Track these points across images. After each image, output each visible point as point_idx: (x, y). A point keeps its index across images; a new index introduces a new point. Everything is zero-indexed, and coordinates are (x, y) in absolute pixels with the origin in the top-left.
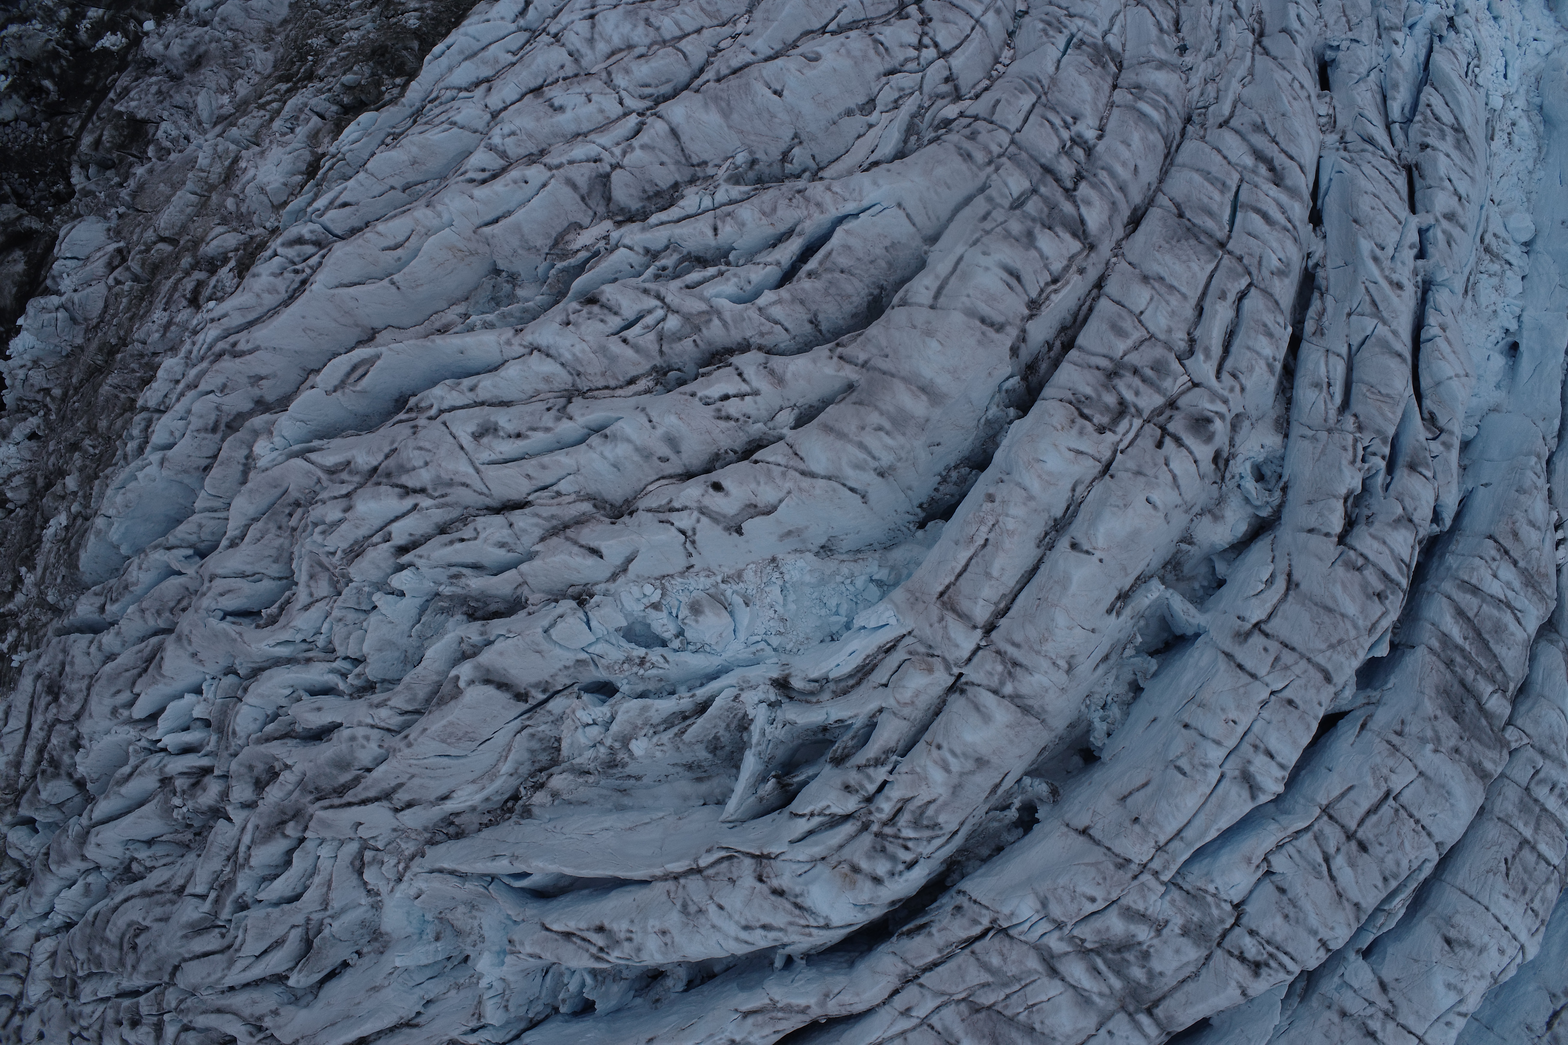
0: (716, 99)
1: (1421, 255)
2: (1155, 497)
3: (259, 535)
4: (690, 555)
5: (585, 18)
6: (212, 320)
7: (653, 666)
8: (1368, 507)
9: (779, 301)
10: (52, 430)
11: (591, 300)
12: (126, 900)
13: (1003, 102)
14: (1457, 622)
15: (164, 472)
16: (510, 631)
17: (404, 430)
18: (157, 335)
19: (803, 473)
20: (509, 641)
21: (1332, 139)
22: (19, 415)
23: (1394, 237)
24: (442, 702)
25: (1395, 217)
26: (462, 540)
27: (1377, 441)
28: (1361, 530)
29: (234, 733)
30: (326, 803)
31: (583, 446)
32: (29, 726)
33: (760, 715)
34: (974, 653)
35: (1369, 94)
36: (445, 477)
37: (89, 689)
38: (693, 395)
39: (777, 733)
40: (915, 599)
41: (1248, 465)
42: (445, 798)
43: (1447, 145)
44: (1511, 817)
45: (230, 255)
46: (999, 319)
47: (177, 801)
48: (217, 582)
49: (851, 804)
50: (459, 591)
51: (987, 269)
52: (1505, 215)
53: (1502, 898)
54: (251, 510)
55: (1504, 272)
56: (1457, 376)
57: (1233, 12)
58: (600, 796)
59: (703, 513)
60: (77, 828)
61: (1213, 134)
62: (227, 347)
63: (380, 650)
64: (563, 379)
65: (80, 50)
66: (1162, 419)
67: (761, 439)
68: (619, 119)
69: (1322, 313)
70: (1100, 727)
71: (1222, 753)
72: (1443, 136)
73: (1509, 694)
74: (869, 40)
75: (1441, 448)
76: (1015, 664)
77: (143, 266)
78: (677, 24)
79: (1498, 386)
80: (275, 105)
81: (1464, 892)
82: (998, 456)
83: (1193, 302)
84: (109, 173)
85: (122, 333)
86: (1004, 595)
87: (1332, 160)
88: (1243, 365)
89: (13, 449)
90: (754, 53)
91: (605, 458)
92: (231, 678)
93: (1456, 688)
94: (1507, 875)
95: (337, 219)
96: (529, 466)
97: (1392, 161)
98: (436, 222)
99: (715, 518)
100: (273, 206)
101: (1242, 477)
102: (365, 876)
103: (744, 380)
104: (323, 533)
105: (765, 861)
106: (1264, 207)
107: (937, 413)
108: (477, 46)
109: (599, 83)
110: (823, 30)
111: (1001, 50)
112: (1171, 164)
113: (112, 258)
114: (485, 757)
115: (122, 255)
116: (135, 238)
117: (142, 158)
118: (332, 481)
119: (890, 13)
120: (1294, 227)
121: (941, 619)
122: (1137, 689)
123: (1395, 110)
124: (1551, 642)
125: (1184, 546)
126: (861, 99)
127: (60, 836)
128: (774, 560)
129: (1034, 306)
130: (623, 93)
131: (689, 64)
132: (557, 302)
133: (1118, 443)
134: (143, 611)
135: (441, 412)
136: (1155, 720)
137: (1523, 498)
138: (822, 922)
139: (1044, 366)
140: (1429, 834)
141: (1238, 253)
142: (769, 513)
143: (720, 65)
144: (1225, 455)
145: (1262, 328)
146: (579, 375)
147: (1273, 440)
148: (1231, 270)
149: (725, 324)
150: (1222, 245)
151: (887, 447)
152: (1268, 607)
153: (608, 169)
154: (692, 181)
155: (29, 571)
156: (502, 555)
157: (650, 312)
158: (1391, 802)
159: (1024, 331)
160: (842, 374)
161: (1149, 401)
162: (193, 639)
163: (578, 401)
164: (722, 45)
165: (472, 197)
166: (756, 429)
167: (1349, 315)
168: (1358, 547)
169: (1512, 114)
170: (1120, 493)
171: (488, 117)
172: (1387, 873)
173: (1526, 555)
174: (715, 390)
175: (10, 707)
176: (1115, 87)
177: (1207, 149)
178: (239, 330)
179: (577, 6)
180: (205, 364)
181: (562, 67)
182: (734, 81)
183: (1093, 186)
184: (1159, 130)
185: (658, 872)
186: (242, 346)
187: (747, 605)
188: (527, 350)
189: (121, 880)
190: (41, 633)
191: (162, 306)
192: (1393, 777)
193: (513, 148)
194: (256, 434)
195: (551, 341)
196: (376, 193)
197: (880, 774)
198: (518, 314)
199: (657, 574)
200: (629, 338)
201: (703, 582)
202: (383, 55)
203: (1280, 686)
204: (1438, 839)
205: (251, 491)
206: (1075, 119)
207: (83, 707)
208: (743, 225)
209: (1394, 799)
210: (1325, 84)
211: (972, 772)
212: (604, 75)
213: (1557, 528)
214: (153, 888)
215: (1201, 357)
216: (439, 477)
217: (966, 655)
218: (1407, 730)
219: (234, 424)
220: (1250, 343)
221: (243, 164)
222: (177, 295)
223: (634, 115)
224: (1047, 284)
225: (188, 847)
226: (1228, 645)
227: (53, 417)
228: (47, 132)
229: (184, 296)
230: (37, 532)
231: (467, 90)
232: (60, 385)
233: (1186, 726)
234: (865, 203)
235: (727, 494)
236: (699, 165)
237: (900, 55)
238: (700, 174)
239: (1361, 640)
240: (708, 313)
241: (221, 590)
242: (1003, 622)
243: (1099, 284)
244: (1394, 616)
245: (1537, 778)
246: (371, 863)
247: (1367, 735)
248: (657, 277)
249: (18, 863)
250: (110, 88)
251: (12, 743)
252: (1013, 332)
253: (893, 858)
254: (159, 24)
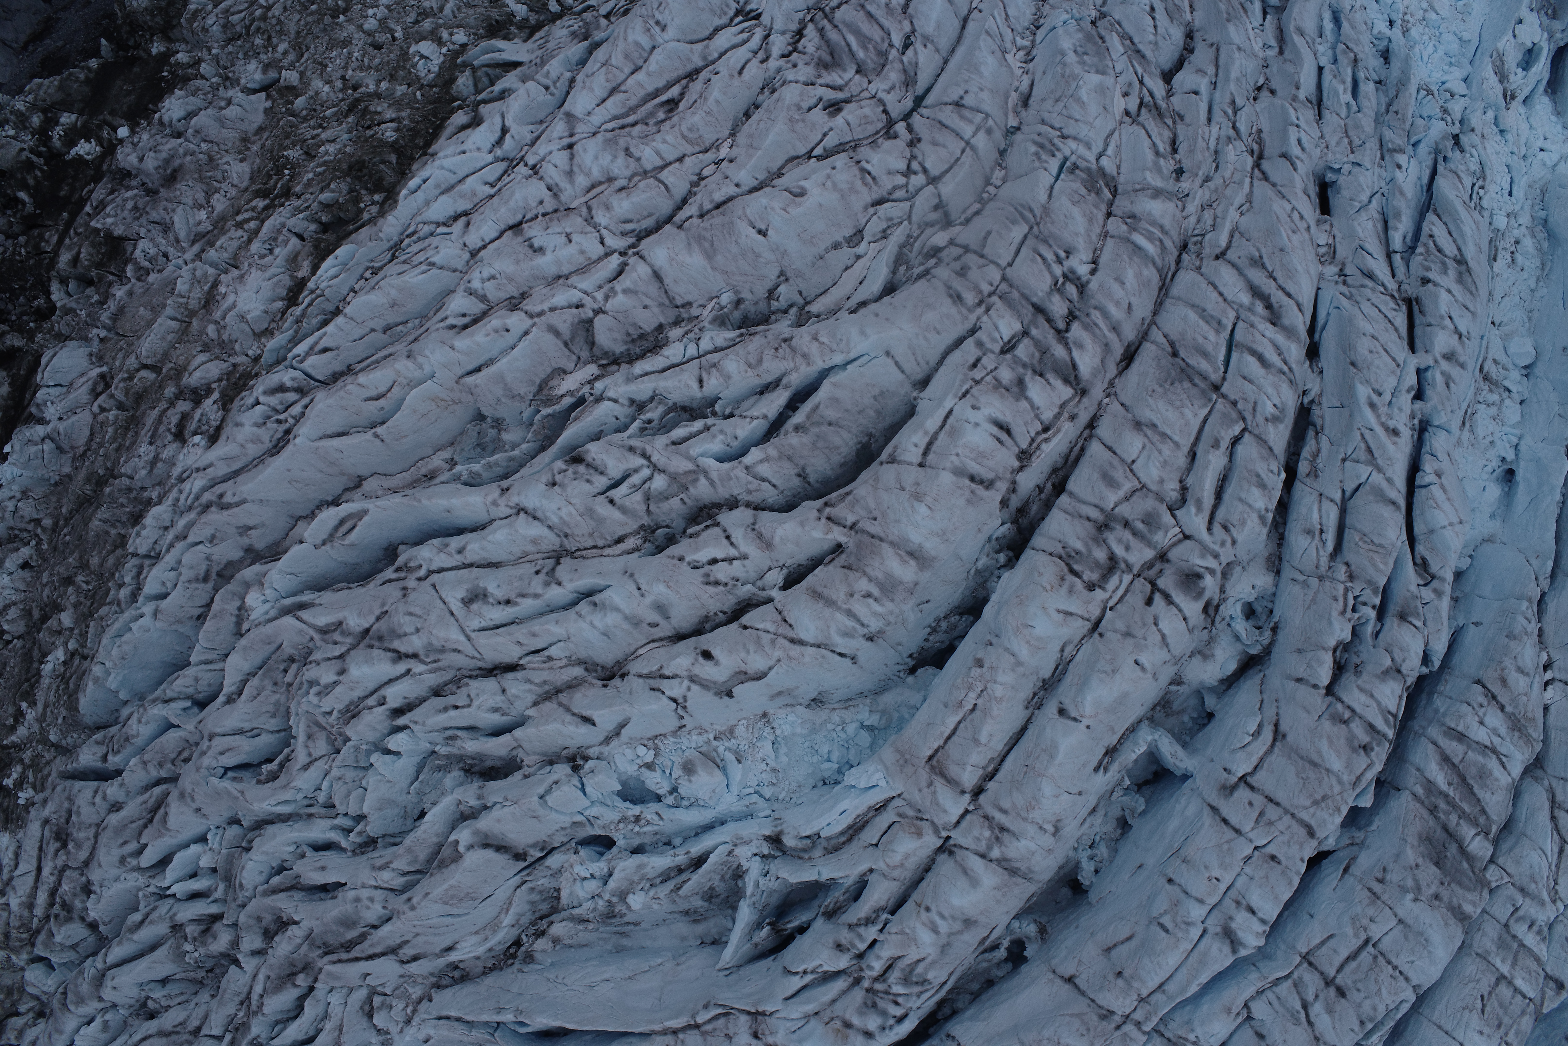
0: (700, 239)
1: (1419, 396)
2: (1143, 660)
3: (255, 693)
4: (682, 718)
5: (563, 148)
6: (198, 470)
7: (649, 823)
8: (1357, 653)
9: (767, 459)
10: (45, 560)
11: (577, 459)
12: (144, 1039)
13: (994, 234)
14: (1442, 769)
15: (159, 624)
16: (506, 800)
17: (393, 592)
18: (144, 472)
19: (792, 641)
20: (506, 810)
21: (1331, 270)
22: (10, 546)
23: (1392, 382)
24: (443, 865)
25: (1394, 360)
26: (456, 707)
27: (1368, 592)
28: (1348, 678)
29: (241, 886)
30: (334, 957)
31: (571, 613)
32: (39, 869)
33: (754, 868)
34: (963, 816)
35: (1370, 223)
36: (437, 644)
37: (96, 837)
38: (681, 559)
39: (771, 885)
40: (905, 761)
41: (1239, 607)
42: (449, 949)
43: (1448, 281)
44: (1489, 953)
45: (214, 386)
46: (988, 475)
47: (188, 947)
48: (217, 741)
49: (843, 962)
50: (455, 751)
51: (977, 425)
52: (1506, 338)
53: (1476, 1036)
54: (247, 667)
55: (1502, 401)
56: (1451, 524)
57: (1232, 133)
58: (600, 939)
59: (693, 681)
60: (93, 970)
61: (1209, 266)
62: (214, 498)
63: (380, 809)
64: (550, 541)
65: (54, 158)
66: (1152, 573)
67: (750, 599)
68: (600, 259)
69: (1316, 454)
70: (1088, 867)
71: (1204, 910)
72: (1445, 270)
73: (1491, 836)
74: (855, 170)
75: (1433, 596)
76: (1003, 829)
77: (127, 394)
78: (658, 153)
79: (1493, 516)
80: (253, 224)
81: (1440, 1027)
82: (988, 611)
83: (1186, 449)
84: (90, 291)
85: (109, 464)
86: (992, 759)
87: (1330, 293)
88: (1235, 518)
89: (6, 580)
90: (737, 185)
91: (595, 627)
92: (235, 829)
93: (1440, 834)
94: (1483, 1011)
95: (318, 365)
96: (520, 632)
97: (1392, 296)
98: (418, 374)
99: (705, 685)
100: (254, 334)
101: (1232, 618)
102: (375, 1021)
103: (732, 544)
104: (318, 694)
105: (760, 1018)
106: (1260, 349)
107: (925, 577)
108: (453, 179)
109: (580, 220)
110: (809, 155)
111: (992, 170)
112: (1166, 295)
113: (95, 384)
114: (487, 912)
115: (105, 380)
116: (117, 363)
117: (121, 277)
118: (324, 640)
119: (877, 132)
120: (1290, 369)
121: (930, 784)
122: (1124, 825)
123: (1397, 242)
124: (1536, 779)
125: (1173, 688)
126: (848, 232)
127: (76, 978)
128: (765, 715)
129: (1025, 457)
130: (604, 232)
131: (672, 196)
132: (543, 449)
133: (1107, 601)
134: (145, 763)
135: (430, 572)
136: (1141, 866)
137: (1513, 644)
139: (1034, 508)
140: (1407, 979)
141: (1232, 397)
142: (759, 678)
144: (1215, 603)
145: (1254, 479)
146: (566, 536)
147: (1264, 580)
148: (1224, 415)
149: (712, 483)
150: (1216, 388)
151: (875, 614)
152: (1255, 760)
153: (591, 314)
154: (677, 323)
155: (29, 706)
156: (496, 719)
157: (636, 471)
158: (1370, 948)
159: (1014, 482)
160: (830, 536)
161: (1139, 555)
162: (196, 796)
163: (566, 561)
164: (705, 172)
165: (452, 348)
166: (746, 591)
167: (1344, 460)
168: (1345, 699)
169: (1516, 233)
170: (1108, 657)
171: (467, 256)
172: (1364, 1018)
173: (1514, 700)
174: (703, 556)
175: (19, 847)
176: (1109, 215)
177: (1204, 284)
178: (226, 479)
179: (555, 135)
180: (192, 515)
181: (541, 202)
182: (717, 219)
183: (1086, 327)
184: (1154, 263)
185: (657, 1027)
186: (228, 499)
187: (739, 761)
188: (514, 511)
189: (138, 1015)
190: (45, 772)
191: (148, 440)
192: (1373, 926)
193: (492, 291)
194: (247, 586)
195: (538, 504)
196: (356, 337)
197: (871, 933)
198: (504, 464)
199: (649, 735)
200: (616, 499)
201: (696, 740)
202: (360, 170)
203: (1264, 842)
204: (1415, 982)
205: (245, 648)
206: (1068, 253)
207: (92, 855)
208: (729, 377)
209: (1374, 946)
210: (1325, 207)
211: (960, 932)
212: (584, 210)
213: (1546, 667)
214: (170, 1029)
215: (1193, 510)
216: (430, 644)
217: (954, 819)
218: (1388, 877)
219: (227, 573)
220: (1243, 496)
221: (222, 289)
222: (162, 429)
223: (616, 255)
224: (1038, 433)
225: (201, 983)
226: (1214, 798)
227: (45, 547)
228: (25, 246)
229: (169, 430)
230: (35, 665)
231: (445, 224)
232: (51, 515)
233: (1170, 881)
234: (852, 355)
235: (717, 663)
236: (683, 306)
237: (887, 183)
238: (685, 315)
239: (1345, 795)
240: (694, 472)
241: (220, 749)
242: (991, 785)
243: (1091, 425)
244: (1378, 767)
245: (1516, 916)
246: (380, 1008)
247: (1349, 880)
248: (642, 430)
249: (37, 998)
250: (86, 201)
251: (23, 886)
252: (1002, 487)
253: (884, 1013)
254: (133, 132)
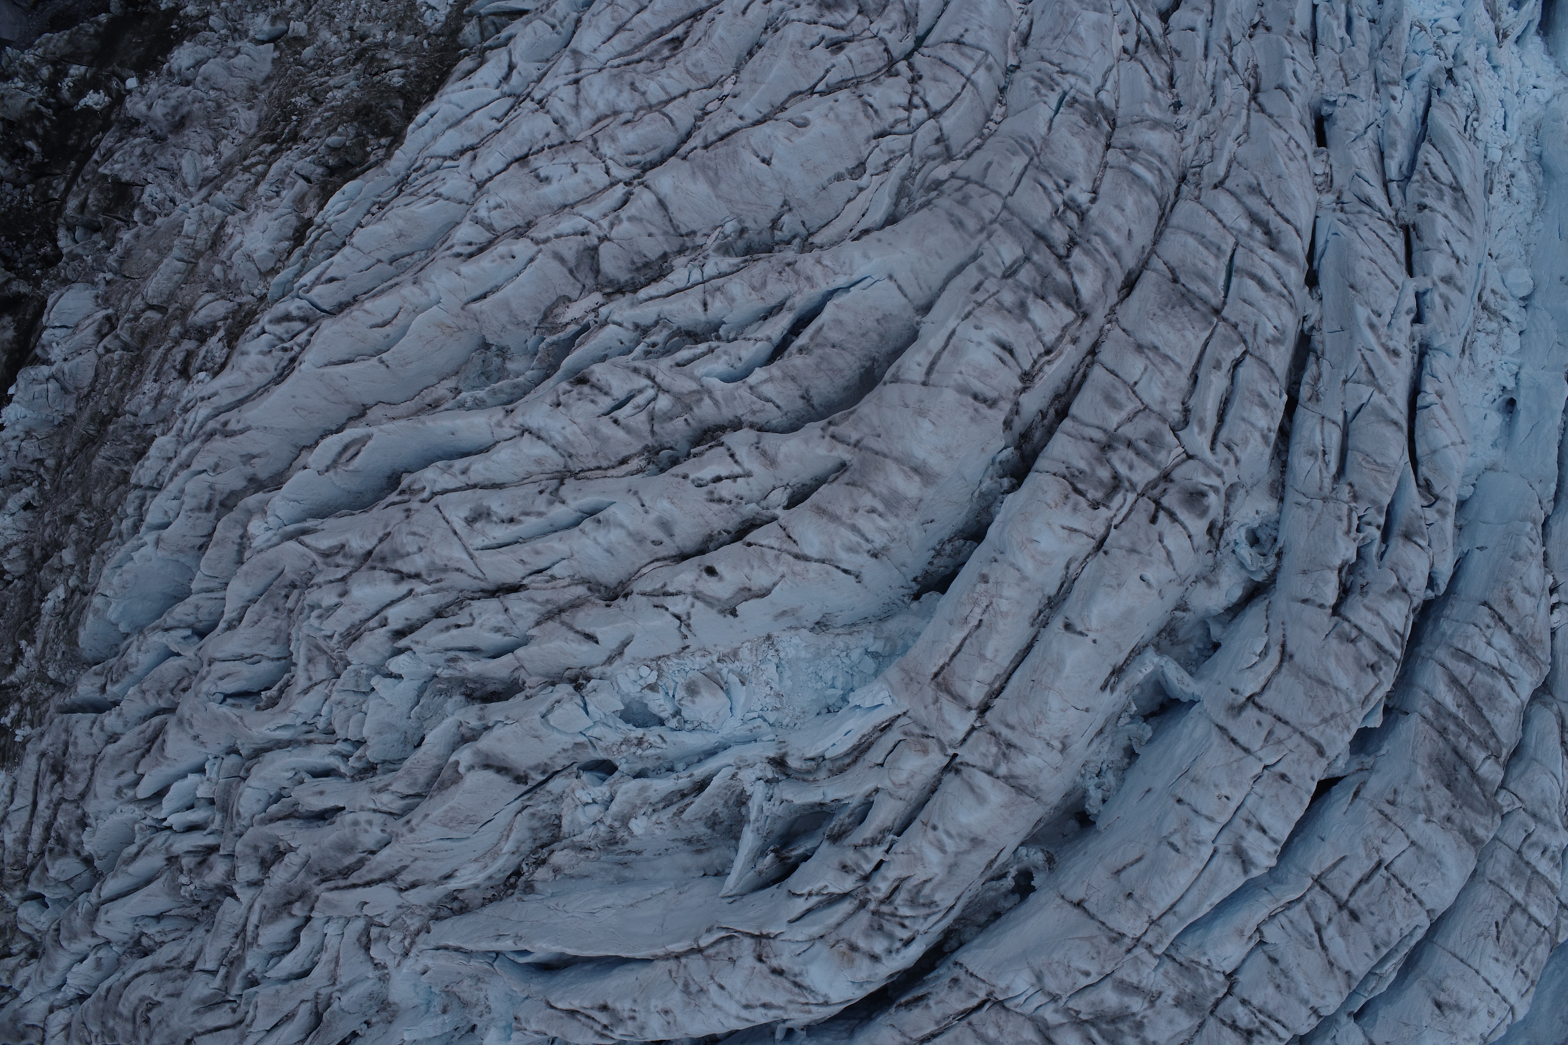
0: (704, 168)
1: (1418, 319)
2: (1149, 575)
3: (256, 618)
4: (686, 637)
5: (569, 83)
6: (202, 399)
7: (651, 746)
8: (1362, 575)
9: (771, 379)
10: (47, 500)
11: (582, 380)
12: (137, 975)
13: (995, 165)
14: (1451, 690)
15: (160, 553)
16: (508, 718)
17: (397, 513)
18: (148, 408)
19: (797, 557)
20: (507, 728)
21: (1328, 198)
22: (13, 486)
23: (1391, 303)
24: (443, 787)
25: (1392, 282)
26: (458, 626)
27: (1372, 511)
28: (1354, 600)
29: (238, 814)
30: (331, 884)
31: (576, 531)
32: (35, 804)
33: (758, 792)
34: (969, 733)
35: (1366, 152)
36: (440, 563)
37: (93, 768)
38: (685, 477)
39: (775, 809)
40: (910, 679)
41: (1243, 532)
42: (448, 877)
43: (1445, 206)
44: (1502, 880)
45: (219, 324)
46: (991, 394)
47: (184, 879)
48: (217, 666)
49: (848, 883)
50: (457, 674)
51: (979, 344)
52: (1504, 269)
53: (1492, 963)
54: (248, 593)
55: (1501, 329)
56: (1453, 444)
57: (1228, 67)
58: (601, 869)
59: (697, 598)
60: (86, 905)
61: (1208, 195)
62: (218, 426)
63: (380, 733)
64: (555, 461)
65: (63, 108)
66: (1156, 492)
67: (754, 519)
68: (605, 189)
69: (1318, 378)
70: (1095, 795)
71: (1214, 829)
72: (1441, 196)
73: (1502, 759)
74: (857, 103)
75: (1437, 516)
76: (1010, 745)
77: (132, 334)
78: (663, 88)
79: (1494, 445)
80: (260, 168)
81: (1455, 955)
82: (992, 531)
83: (1188, 371)
84: (96, 237)
85: (113, 403)
86: (998, 676)
87: (1328, 220)
88: (1237, 438)
89: (8, 520)
90: (741, 118)
91: (598, 544)
92: (233, 758)
93: (1450, 756)
94: (1498, 938)
95: (325, 295)
96: (523, 551)
97: (1390, 222)
98: (423, 300)
99: (709, 602)
100: (260, 273)
101: (1236, 544)
102: (372, 953)
103: (736, 462)
104: (320, 617)
105: (764, 941)
106: (1260, 273)
107: (930, 492)
108: (460, 114)
109: (585, 151)
110: (812, 91)
111: (993, 107)
112: (1166, 225)
113: (101, 326)
114: (487, 837)
115: (111, 322)
116: (123, 305)
117: (128, 222)
118: (326, 564)
119: (879, 70)
120: (1290, 293)
121: (936, 701)
122: (1131, 754)
123: (1393, 170)
124: (1545, 704)
125: (1179, 614)
126: (851, 163)
127: (69, 913)
128: (769, 637)
129: (1027, 378)
130: (610, 163)
131: (676, 130)
132: (548, 376)
133: (1112, 519)
134: (143, 692)
135: (434, 494)
136: (1149, 791)
137: (1518, 565)
138: (821, 1000)
139: (1037, 435)
140: (1421, 903)
141: (1233, 320)
142: (763, 596)
143: (707, 131)
144: (1219, 524)
145: (1256, 399)
146: (570, 456)
147: (1267, 506)
148: (1226, 338)
149: (716, 403)
150: (1217, 312)
151: (880, 529)
152: (1262, 680)
153: (596, 241)
154: (681, 251)
155: (29, 644)
156: (498, 639)
157: (640, 391)
158: (1382, 871)
159: (1017, 404)
160: (834, 454)
161: (1143, 474)
162: (194, 722)
163: (570, 483)
164: (710, 108)
165: (459, 274)
166: (750, 510)
167: (1345, 382)
168: (1352, 618)
169: (1511, 166)
170: (1114, 572)
171: (473, 187)
172: (1378, 942)
173: (1521, 621)
174: (707, 473)
175: (15, 783)
176: (1108, 146)
177: (1202, 211)
178: (230, 408)
179: (562, 70)
180: (196, 444)
181: (547, 135)
182: (721, 149)
183: (1087, 252)
184: (1153, 192)
185: (660, 952)
186: (233, 426)
187: (743, 683)
188: (518, 432)
189: (132, 953)
190: (43, 708)
191: (152, 377)
192: (1385, 847)
193: (499, 220)
194: (250, 513)
195: (542, 424)
196: (363, 267)
197: (877, 854)
198: (509, 390)
199: (653, 655)
200: (620, 419)
201: (700, 662)
202: (367, 115)
203: (1273, 761)
204: (1429, 906)
205: (246, 574)
206: (1068, 182)
207: (88, 787)
208: (733, 300)
209: (1386, 868)
210: (1321, 139)
211: (967, 852)
212: (590, 143)
213: (1552, 591)
214: (164, 964)
215: (1196, 429)
216: (433, 563)
217: (961, 736)
218: (1399, 799)
219: (228, 502)
220: (1245, 415)
221: (229, 230)
222: (167, 366)
223: (621, 185)
224: (1040, 355)
225: (196, 920)
226: (1222, 719)
227: (47, 487)
228: (32, 194)
229: (174, 367)
230: (36, 604)
231: (452, 158)
232: (54, 455)
233: (1179, 801)
234: (856, 277)
235: (721, 579)
236: (687, 235)
237: (889, 117)
238: (689, 244)
239: (1354, 713)
240: (698, 392)
241: (220, 674)
242: (997, 702)
243: (1093, 351)
244: (1387, 687)
245: (1529, 841)
246: (377, 940)
247: (1360, 803)
248: (647, 353)
249: (30, 937)
250: (94, 149)
251: (18, 821)
252: (1006, 407)
253: (890, 936)
254: (141, 82)
